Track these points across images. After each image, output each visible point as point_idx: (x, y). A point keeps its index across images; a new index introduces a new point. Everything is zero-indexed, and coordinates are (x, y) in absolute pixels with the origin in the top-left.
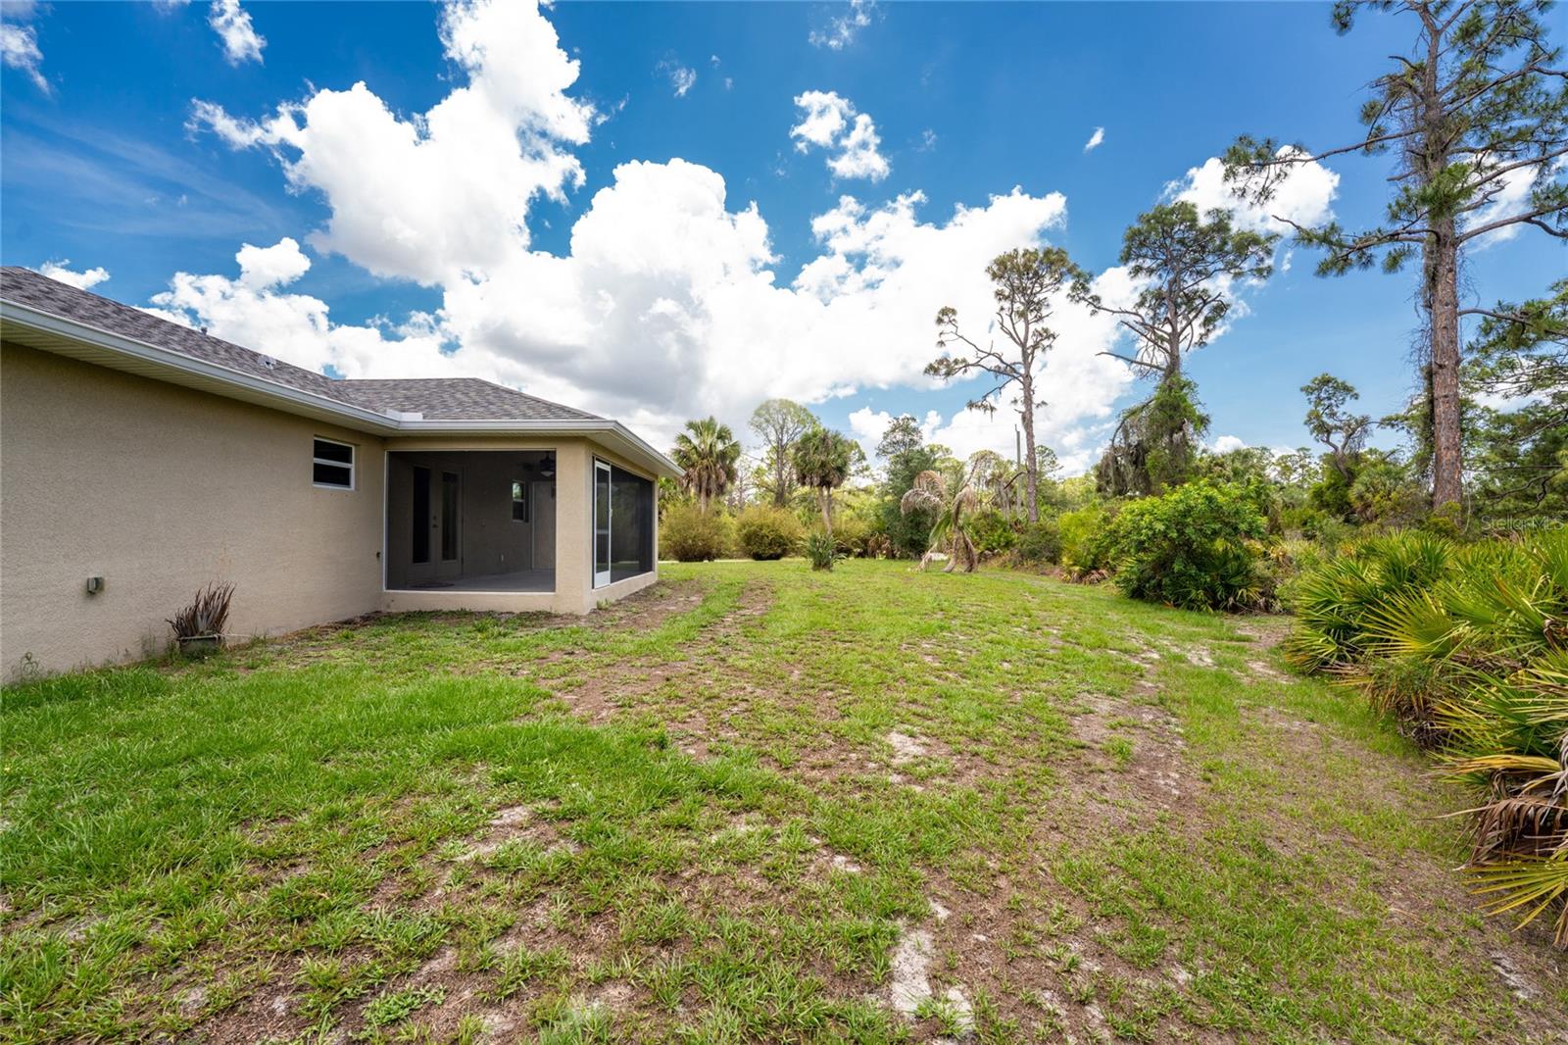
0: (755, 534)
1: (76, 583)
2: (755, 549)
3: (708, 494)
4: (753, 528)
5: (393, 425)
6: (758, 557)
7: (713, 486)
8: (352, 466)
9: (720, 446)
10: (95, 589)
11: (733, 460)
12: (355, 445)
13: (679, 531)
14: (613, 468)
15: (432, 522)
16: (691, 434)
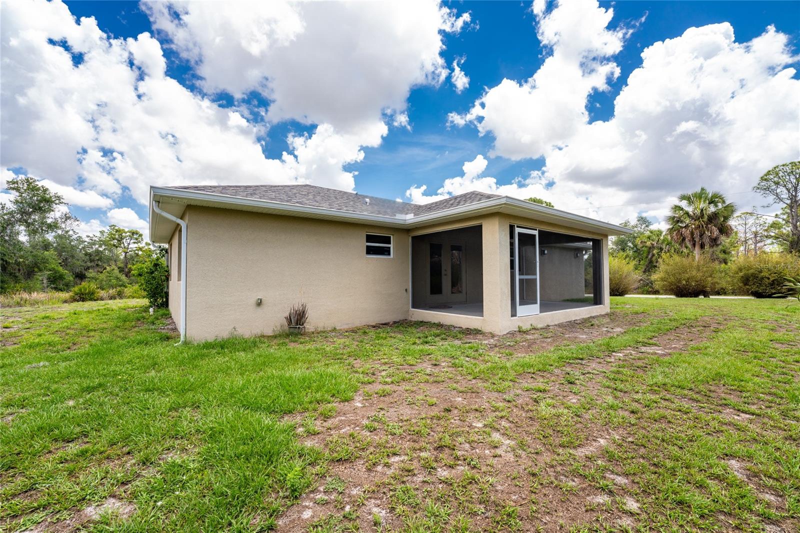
0: (754, 276)
1: (253, 301)
2: (754, 288)
3: (702, 246)
4: (751, 271)
5: (402, 222)
6: (758, 295)
7: (706, 240)
8: (391, 246)
9: (712, 209)
10: (259, 303)
11: (726, 218)
12: (393, 235)
13: (674, 275)
14: (540, 232)
15: (443, 272)
16: (684, 204)
